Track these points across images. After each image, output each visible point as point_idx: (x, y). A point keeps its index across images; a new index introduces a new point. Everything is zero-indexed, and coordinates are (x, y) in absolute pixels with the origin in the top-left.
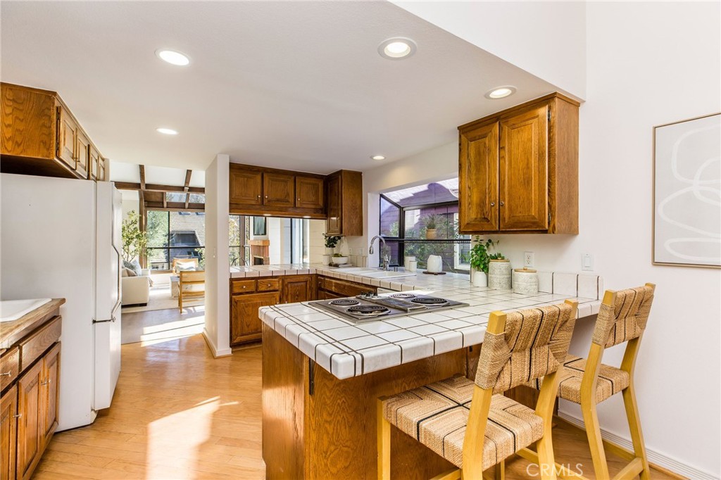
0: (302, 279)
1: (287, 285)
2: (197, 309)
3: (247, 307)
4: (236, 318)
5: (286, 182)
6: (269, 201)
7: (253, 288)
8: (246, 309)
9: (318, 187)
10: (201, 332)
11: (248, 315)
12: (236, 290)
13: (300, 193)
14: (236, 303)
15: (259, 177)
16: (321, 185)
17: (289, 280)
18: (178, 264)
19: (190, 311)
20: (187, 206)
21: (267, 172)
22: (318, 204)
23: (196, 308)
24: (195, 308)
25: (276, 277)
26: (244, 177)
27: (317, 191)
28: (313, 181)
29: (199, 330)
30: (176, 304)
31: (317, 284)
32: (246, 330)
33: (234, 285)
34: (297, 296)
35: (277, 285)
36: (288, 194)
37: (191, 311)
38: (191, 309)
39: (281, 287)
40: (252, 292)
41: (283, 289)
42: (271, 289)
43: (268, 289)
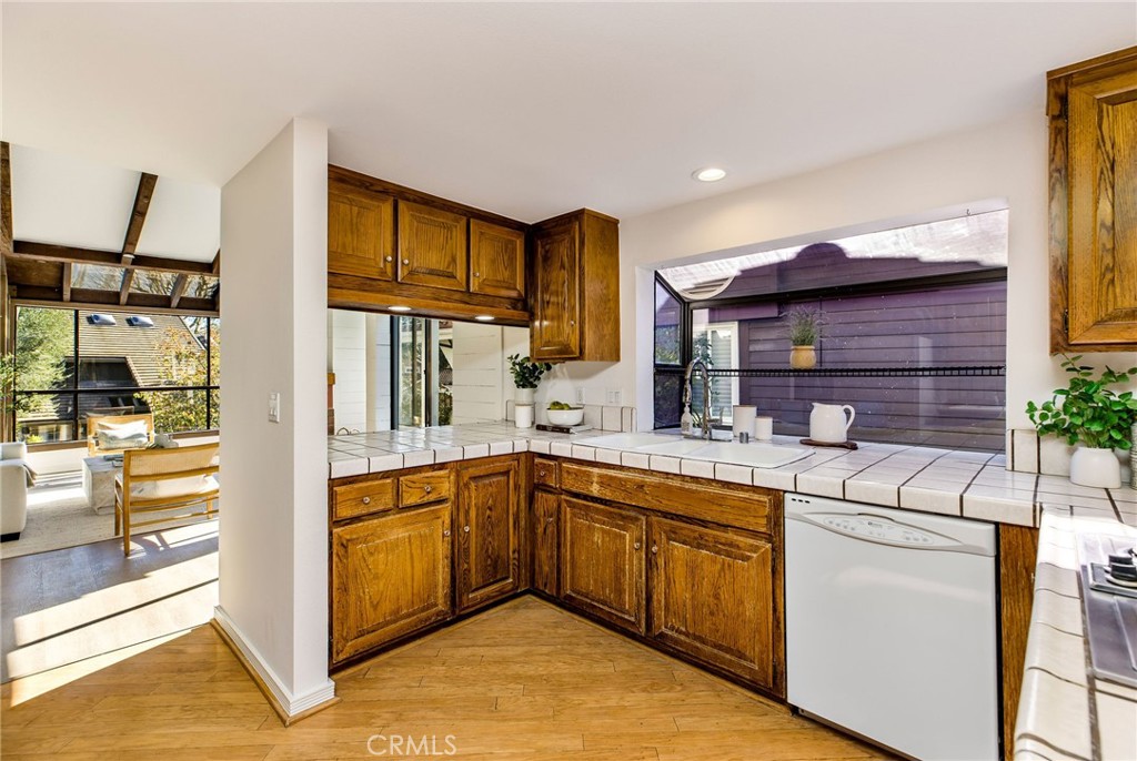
0: (499, 466)
1: (467, 485)
2: (172, 537)
3: (371, 554)
4: (345, 589)
5: (449, 229)
6: (411, 273)
7: (387, 500)
8: (370, 560)
9: (514, 249)
10: (207, 619)
11: (376, 577)
12: (344, 512)
13: (478, 259)
14: (345, 547)
15: (387, 209)
16: (519, 244)
17: (473, 471)
18: (102, 427)
19: (150, 546)
20: (124, 298)
21: (408, 200)
22: (515, 289)
23: (169, 537)
24: (164, 534)
25: (442, 466)
26: (351, 202)
27: (512, 259)
28: (503, 232)
29: (199, 610)
30: (105, 529)
31: (530, 476)
32: (372, 617)
33: (339, 499)
34: (490, 509)
35: (446, 488)
36: (454, 260)
37: (153, 544)
38: (153, 538)
39: (453, 489)
40: (385, 512)
41: (457, 495)
42: (432, 497)
43: (426, 500)
